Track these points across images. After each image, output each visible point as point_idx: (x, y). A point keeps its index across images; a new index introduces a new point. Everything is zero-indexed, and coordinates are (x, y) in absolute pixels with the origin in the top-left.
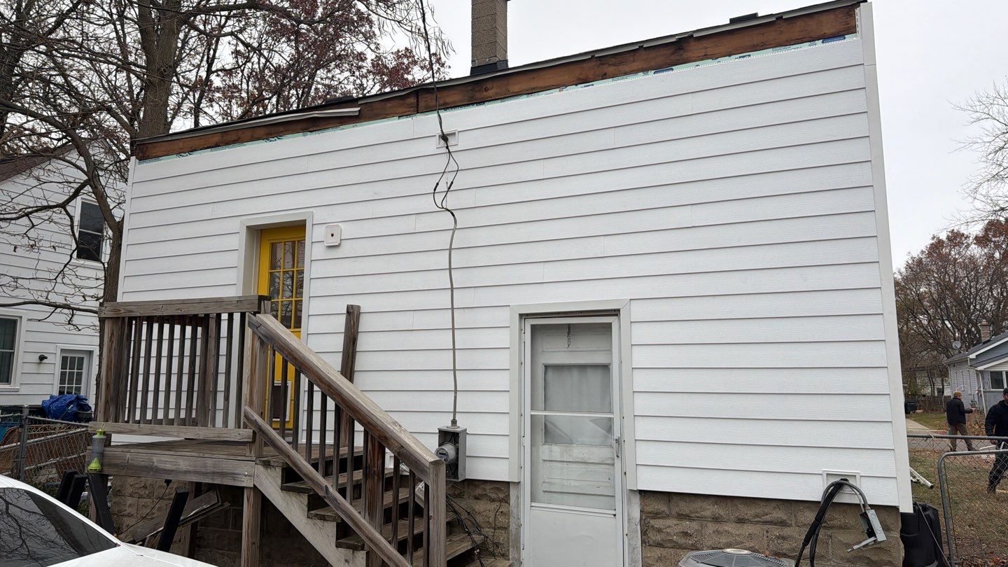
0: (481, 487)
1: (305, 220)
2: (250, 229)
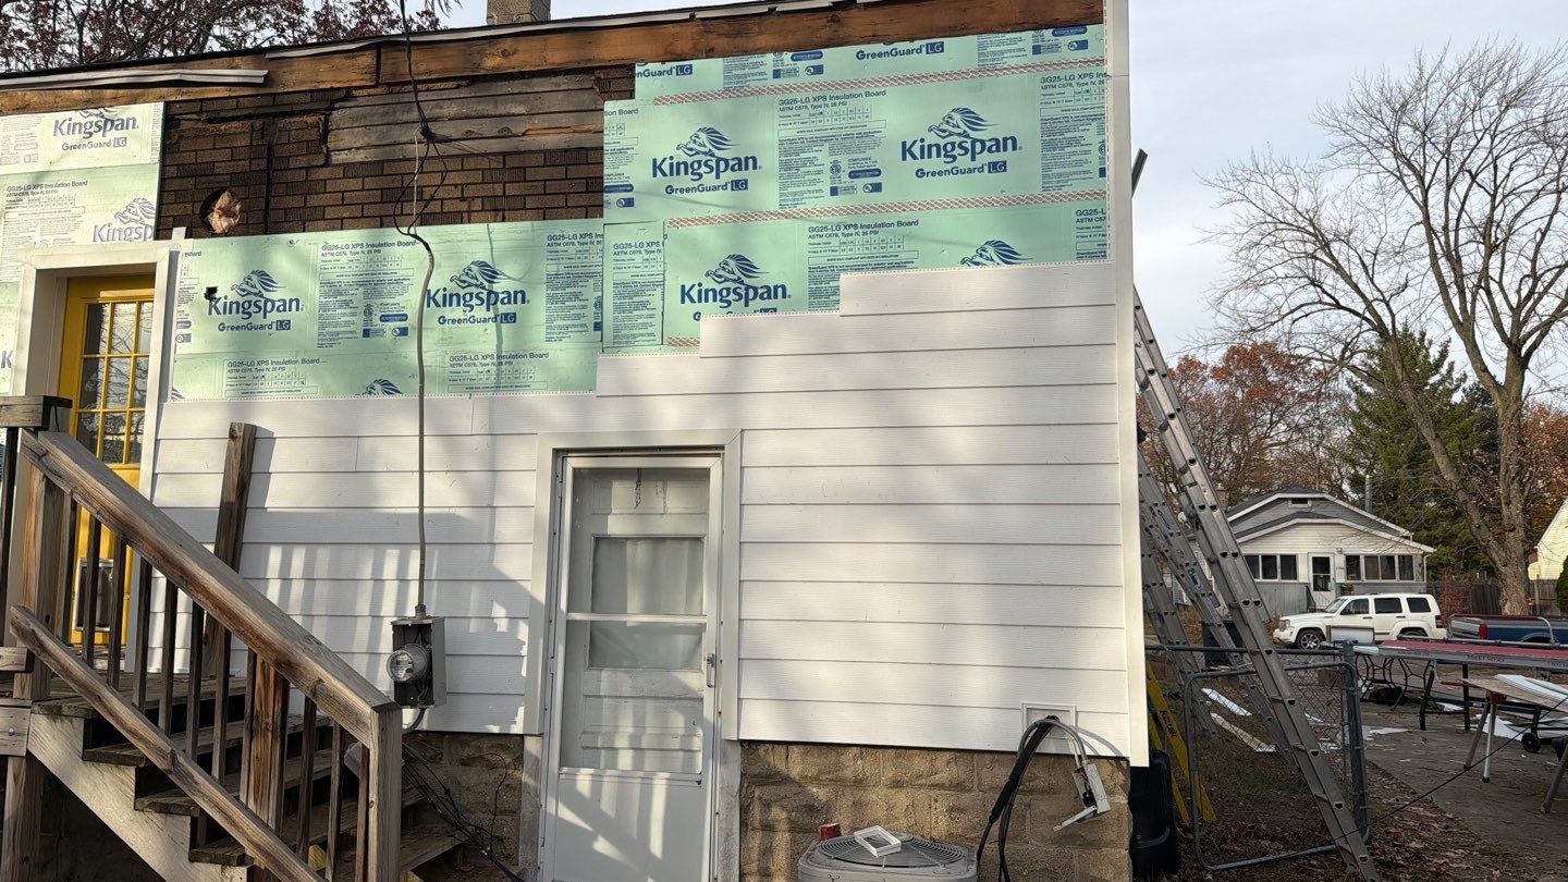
1: (154, 265)
2: (44, 276)
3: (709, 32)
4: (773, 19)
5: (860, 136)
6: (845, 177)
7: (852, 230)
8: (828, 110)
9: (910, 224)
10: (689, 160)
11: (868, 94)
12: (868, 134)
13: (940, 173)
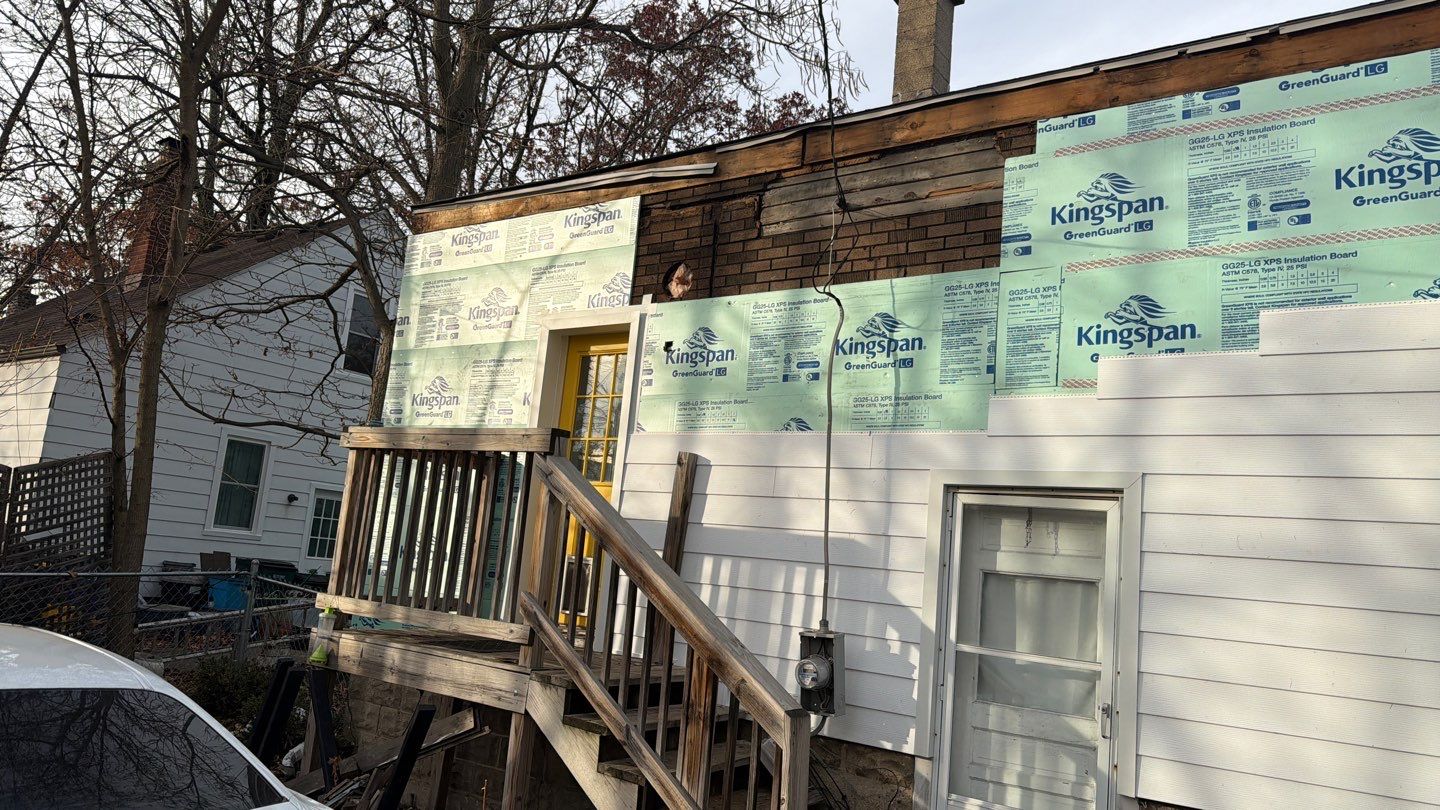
0: (869, 755)
1: (628, 325)
2: (555, 335)
3: (1114, 82)
4: (1184, 62)
5: (1284, 167)
6: (1265, 211)
7: (1274, 265)
8: (1247, 144)
9: (1346, 255)
10: (1090, 206)
11: (1293, 124)
12: (1292, 165)
13: (1385, 200)
